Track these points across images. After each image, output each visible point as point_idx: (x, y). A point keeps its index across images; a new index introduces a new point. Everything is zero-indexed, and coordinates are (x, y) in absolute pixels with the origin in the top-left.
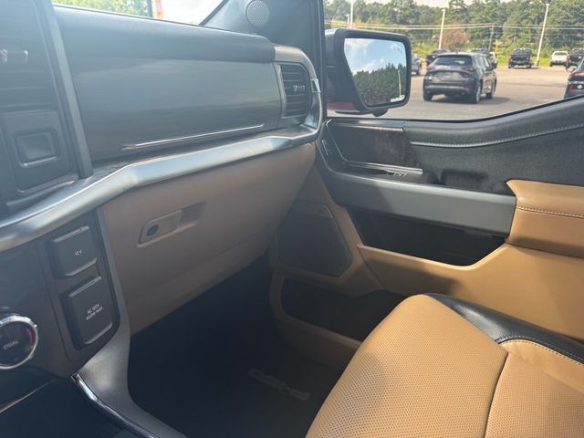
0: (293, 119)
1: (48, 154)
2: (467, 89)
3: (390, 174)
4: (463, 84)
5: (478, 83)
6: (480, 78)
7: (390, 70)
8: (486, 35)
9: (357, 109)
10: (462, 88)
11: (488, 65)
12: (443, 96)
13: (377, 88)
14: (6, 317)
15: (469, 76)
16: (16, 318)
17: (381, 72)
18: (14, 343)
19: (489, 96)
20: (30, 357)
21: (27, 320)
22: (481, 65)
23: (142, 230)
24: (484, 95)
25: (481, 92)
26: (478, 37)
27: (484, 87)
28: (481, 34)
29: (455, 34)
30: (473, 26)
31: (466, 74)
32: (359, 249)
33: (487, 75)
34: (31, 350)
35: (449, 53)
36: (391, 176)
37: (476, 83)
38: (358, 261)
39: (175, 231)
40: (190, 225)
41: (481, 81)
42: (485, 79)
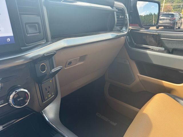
0: (118, 28)
1: (36, 32)
2: (172, 25)
3: (152, 49)
4: (170, 23)
5: (176, 23)
6: (176, 22)
7: (151, 15)
8: (179, 7)
9: (140, 27)
10: (170, 25)
11: (179, 17)
12: (162, 27)
13: (145, 21)
14: (19, 89)
15: (173, 21)
16: (22, 90)
17: (147, 16)
18: (21, 99)
19: (179, 28)
20: (27, 104)
21: (26, 91)
22: (177, 17)
23: (66, 63)
24: (177, 28)
25: (176, 27)
26: (176, 8)
27: (178, 25)
28: (177, 7)
29: (168, 7)
30: (174, 4)
31: (171, 20)
32: (138, 76)
33: (179, 21)
34: (27, 101)
35: (165, 13)
36: (152, 50)
37: (175, 23)
38: (138, 80)
39: (77, 65)
40: (82, 63)
41: (177, 23)
42: (178, 23)
